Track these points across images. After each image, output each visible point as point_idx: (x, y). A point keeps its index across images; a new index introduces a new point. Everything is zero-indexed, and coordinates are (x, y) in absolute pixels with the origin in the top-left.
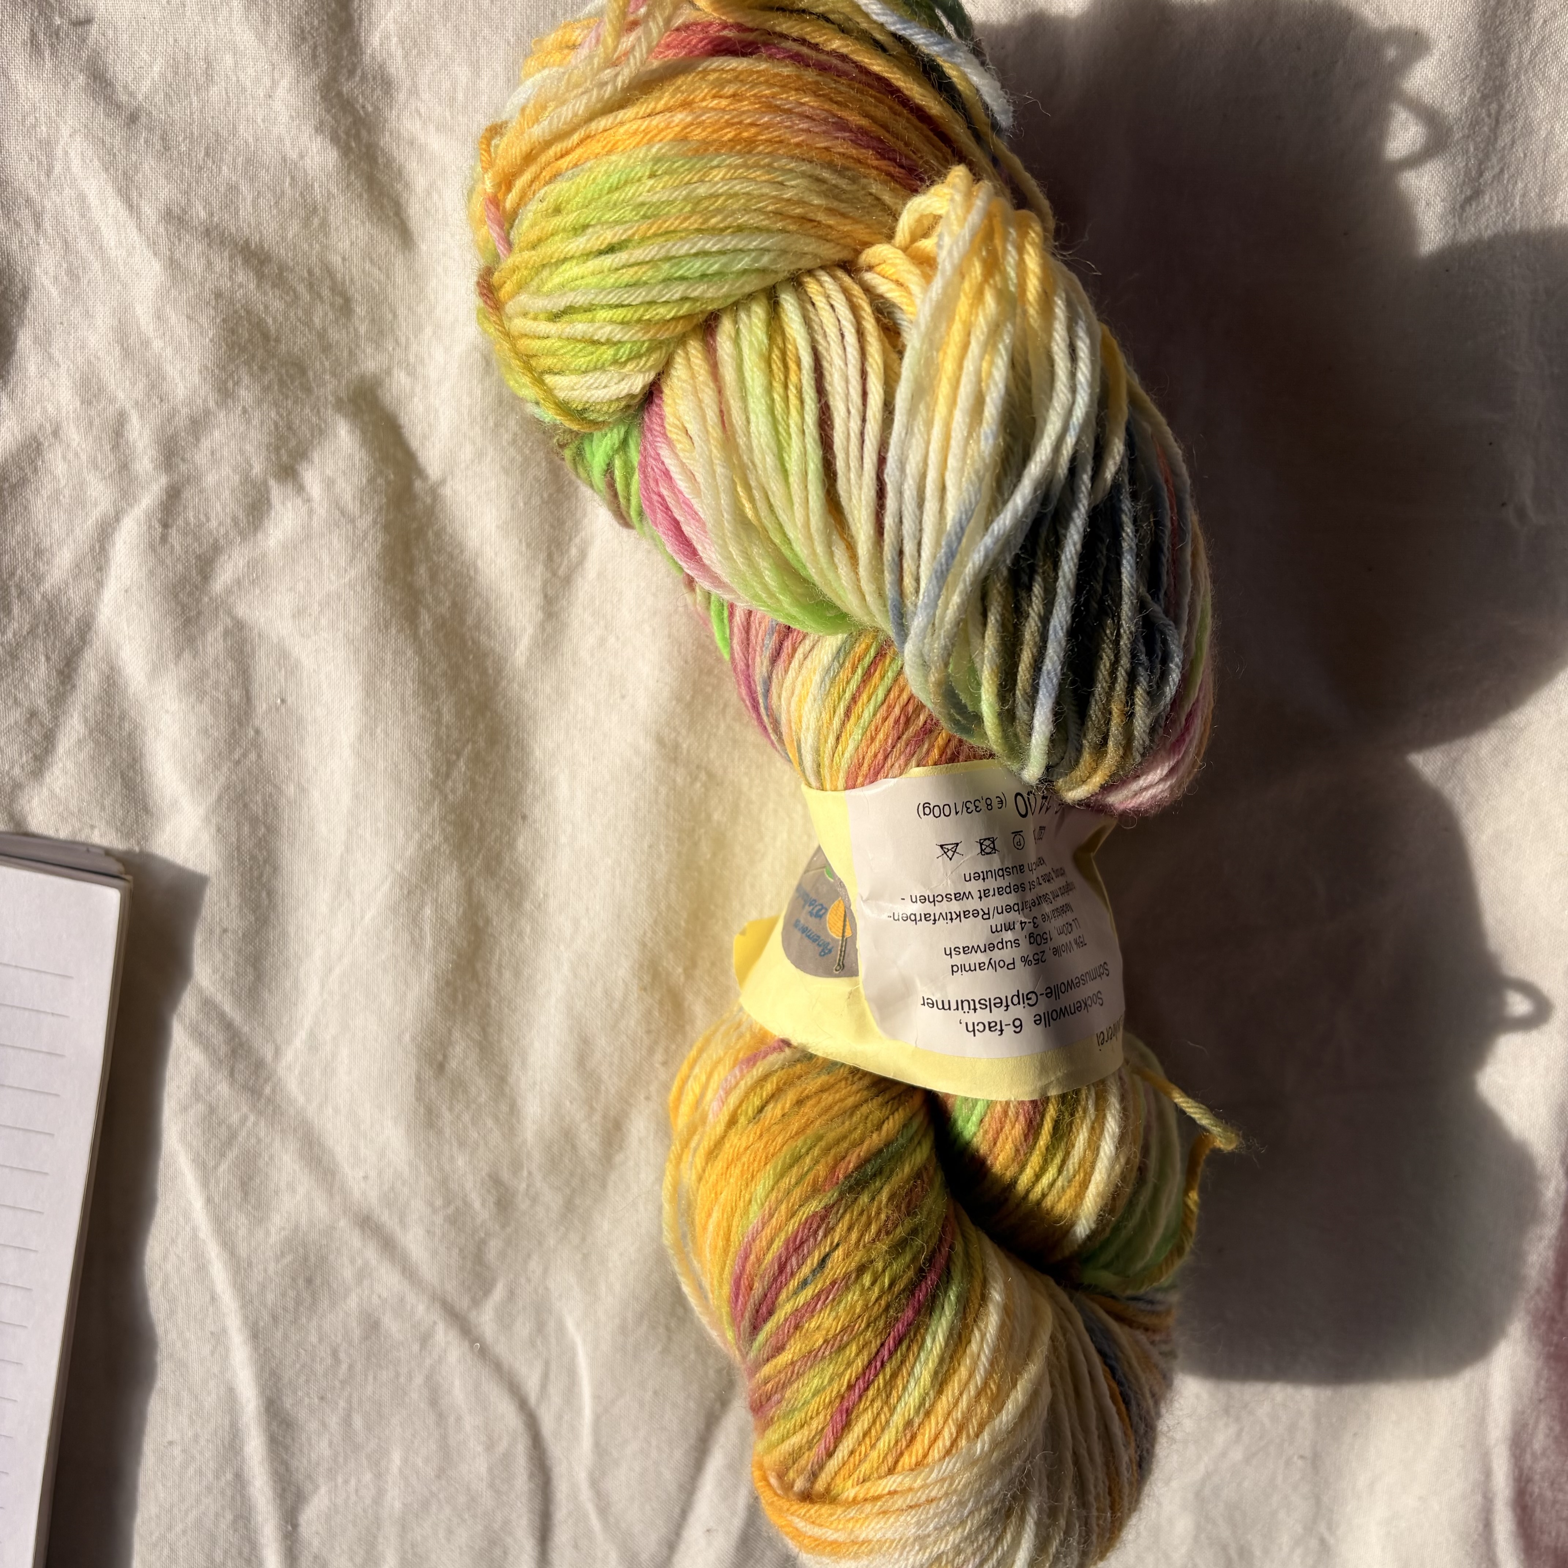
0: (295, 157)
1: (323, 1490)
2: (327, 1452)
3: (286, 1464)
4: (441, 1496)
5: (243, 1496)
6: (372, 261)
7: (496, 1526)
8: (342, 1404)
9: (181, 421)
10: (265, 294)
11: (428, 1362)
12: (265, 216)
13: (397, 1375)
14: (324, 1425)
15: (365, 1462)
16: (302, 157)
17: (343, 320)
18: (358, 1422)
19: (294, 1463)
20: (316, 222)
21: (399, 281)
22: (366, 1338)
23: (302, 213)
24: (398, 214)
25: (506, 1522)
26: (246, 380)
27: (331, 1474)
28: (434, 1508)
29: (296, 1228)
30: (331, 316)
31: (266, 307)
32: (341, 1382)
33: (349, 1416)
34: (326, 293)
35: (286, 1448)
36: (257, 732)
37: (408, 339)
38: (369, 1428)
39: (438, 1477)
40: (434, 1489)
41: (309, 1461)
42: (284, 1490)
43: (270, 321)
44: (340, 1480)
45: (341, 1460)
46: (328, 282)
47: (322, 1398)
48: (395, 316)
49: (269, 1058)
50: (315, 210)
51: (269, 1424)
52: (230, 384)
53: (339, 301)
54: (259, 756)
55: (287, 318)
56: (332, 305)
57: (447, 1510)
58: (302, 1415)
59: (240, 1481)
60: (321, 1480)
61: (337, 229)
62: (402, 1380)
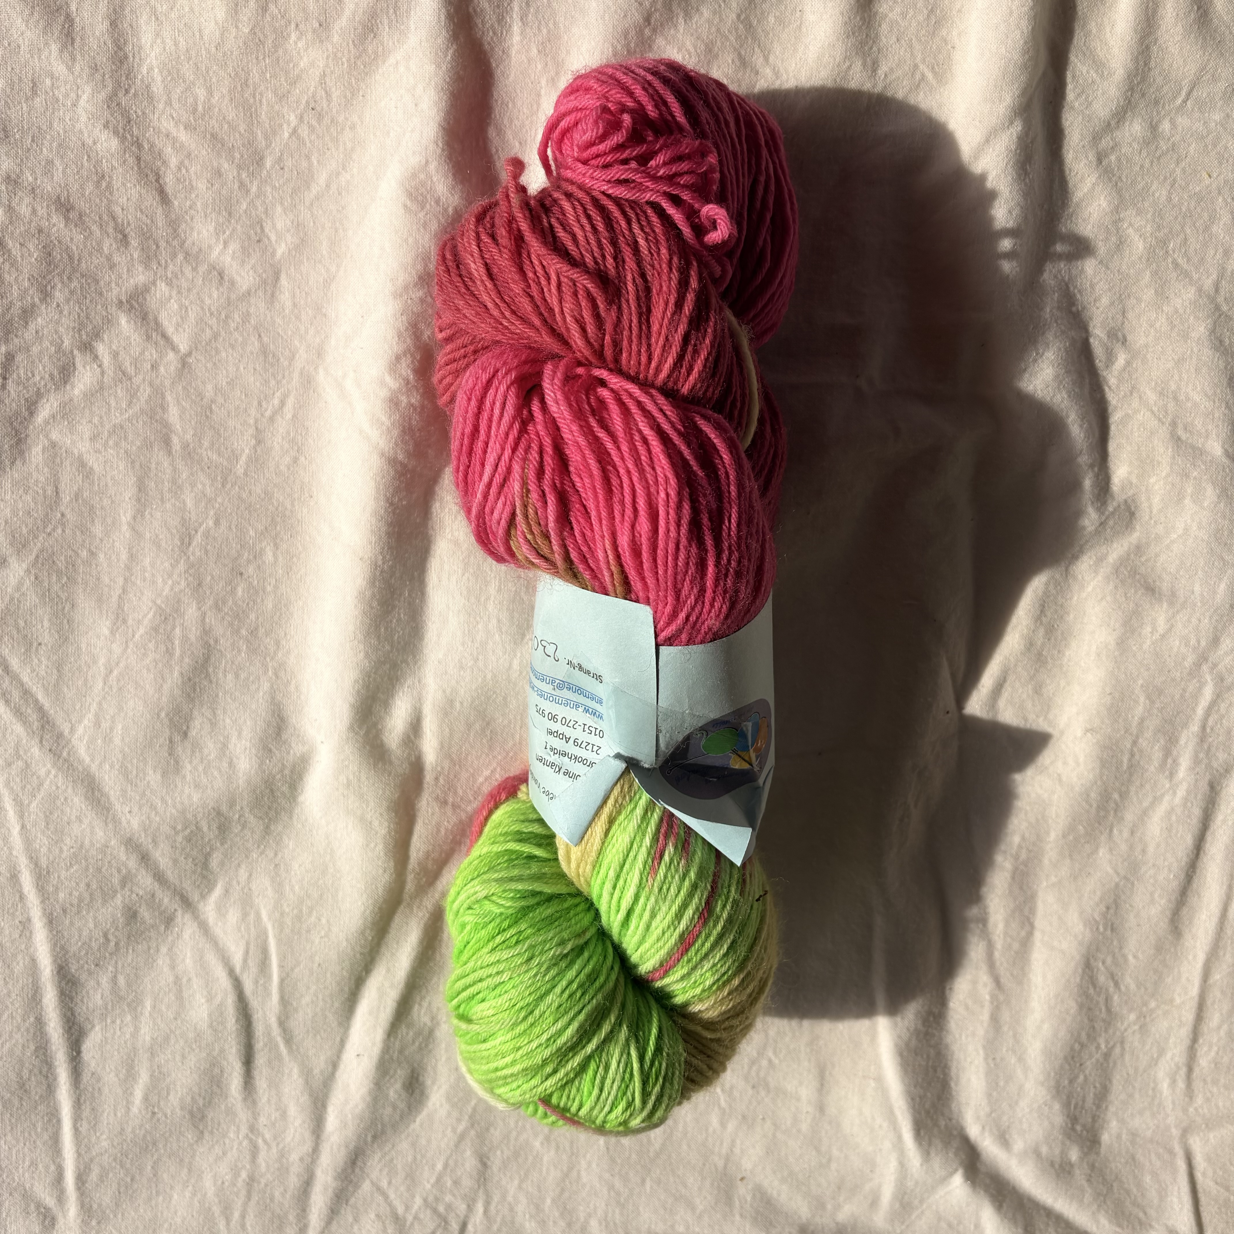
0: (90, 142)
1: (97, 1028)
2: (100, 1002)
3: (71, 1010)
4: (177, 1033)
5: (42, 1033)
6: (141, 210)
7: (215, 1053)
8: (111, 968)
9: (16, 310)
10: (71, 230)
11: (170, 938)
12: (71, 179)
13: (149, 948)
14: (98, 983)
15: (126, 1009)
16: (95, 143)
17: (123, 249)
18: (121, 980)
19: (77, 1010)
20: (104, 184)
21: (160, 224)
22: (128, 924)
23: (95, 179)
24: (157, 181)
25: (222, 1051)
26: (59, 286)
27: (103, 1017)
28: (172, 1042)
29: (82, 846)
30: (114, 246)
31: (72, 239)
32: (111, 954)
33: (115, 977)
34: (111, 230)
35: (72, 999)
36: (63, 515)
37: (166, 261)
38: (129, 985)
39: (176, 1019)
40: (173, 1028)
41: (87, 1008)
42: (70, 1028)
43: (74, 248)
44: (109, 1021)
45: (109, 1007)
46: (112, 224)
47: (97, 965)
48: (158, 247)
49: (66, 732)
50: (103, 176)
51: (60, 982)
52: (49, 288)
53: (120, 236)
54: (64, 531)
55: (85, 247)
56: (115, 238)
57: (182, 1042)
58: (84, 977)
59: (40, 1023)
60: (96, 1021)
61: (118, 190)
62: (152, 951)
